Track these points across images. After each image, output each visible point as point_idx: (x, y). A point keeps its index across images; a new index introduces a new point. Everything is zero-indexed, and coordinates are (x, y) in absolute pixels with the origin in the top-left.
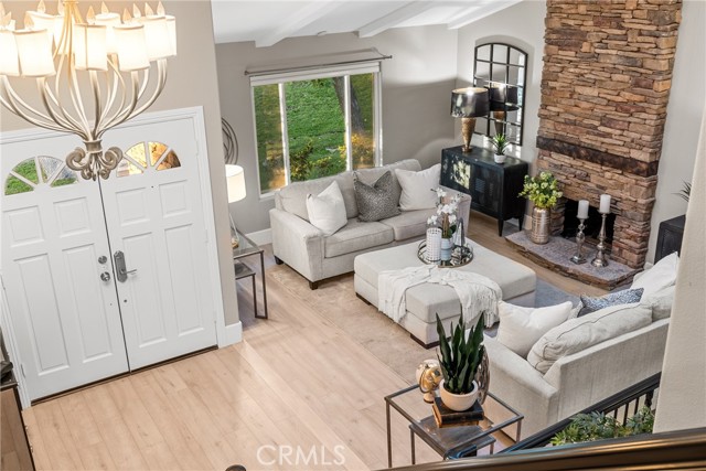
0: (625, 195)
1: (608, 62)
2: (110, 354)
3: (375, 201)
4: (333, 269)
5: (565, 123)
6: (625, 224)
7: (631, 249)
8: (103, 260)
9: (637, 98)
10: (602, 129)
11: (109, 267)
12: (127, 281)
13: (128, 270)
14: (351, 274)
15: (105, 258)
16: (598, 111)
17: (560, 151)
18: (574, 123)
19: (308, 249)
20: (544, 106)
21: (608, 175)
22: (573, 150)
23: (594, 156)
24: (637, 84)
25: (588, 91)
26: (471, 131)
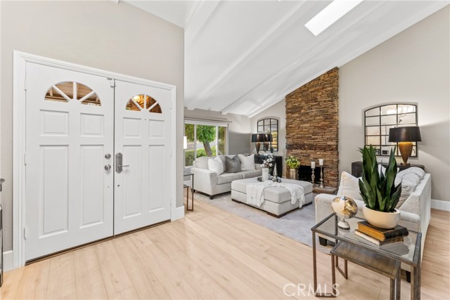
0: (327, 159)
1: (313, 114)
2: (102, 223)
3: (234, 164)
4: (221, 190)
5: (297, 138)
6: (329, 170)
7: (333, 180)
8: (108, 157)
9: (327, 123)
10: (313, 137)
11: (111, 162)
12: (122, 173)
13: (124, 164)
14: (229, 193)
15: (110, 156)
16: (311, 131)
17: (297, 149)
18: (301, 138)
19: (211, 179)
20: (287, 134)
21: (318, 153)
22: (301, 147)
23: (311, 147)
24: (327, 118)
25: (306, 125)
26: (258, 150)
